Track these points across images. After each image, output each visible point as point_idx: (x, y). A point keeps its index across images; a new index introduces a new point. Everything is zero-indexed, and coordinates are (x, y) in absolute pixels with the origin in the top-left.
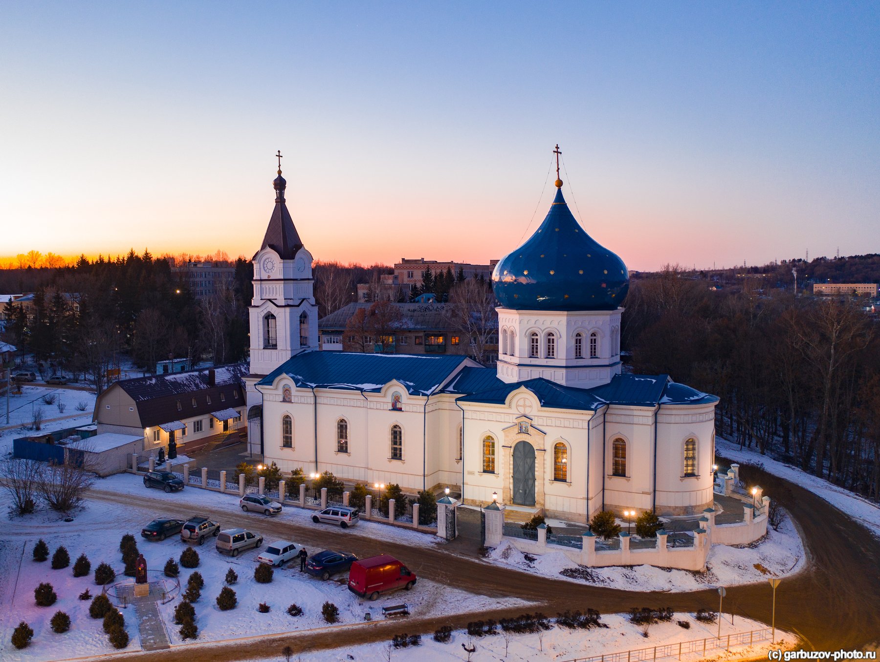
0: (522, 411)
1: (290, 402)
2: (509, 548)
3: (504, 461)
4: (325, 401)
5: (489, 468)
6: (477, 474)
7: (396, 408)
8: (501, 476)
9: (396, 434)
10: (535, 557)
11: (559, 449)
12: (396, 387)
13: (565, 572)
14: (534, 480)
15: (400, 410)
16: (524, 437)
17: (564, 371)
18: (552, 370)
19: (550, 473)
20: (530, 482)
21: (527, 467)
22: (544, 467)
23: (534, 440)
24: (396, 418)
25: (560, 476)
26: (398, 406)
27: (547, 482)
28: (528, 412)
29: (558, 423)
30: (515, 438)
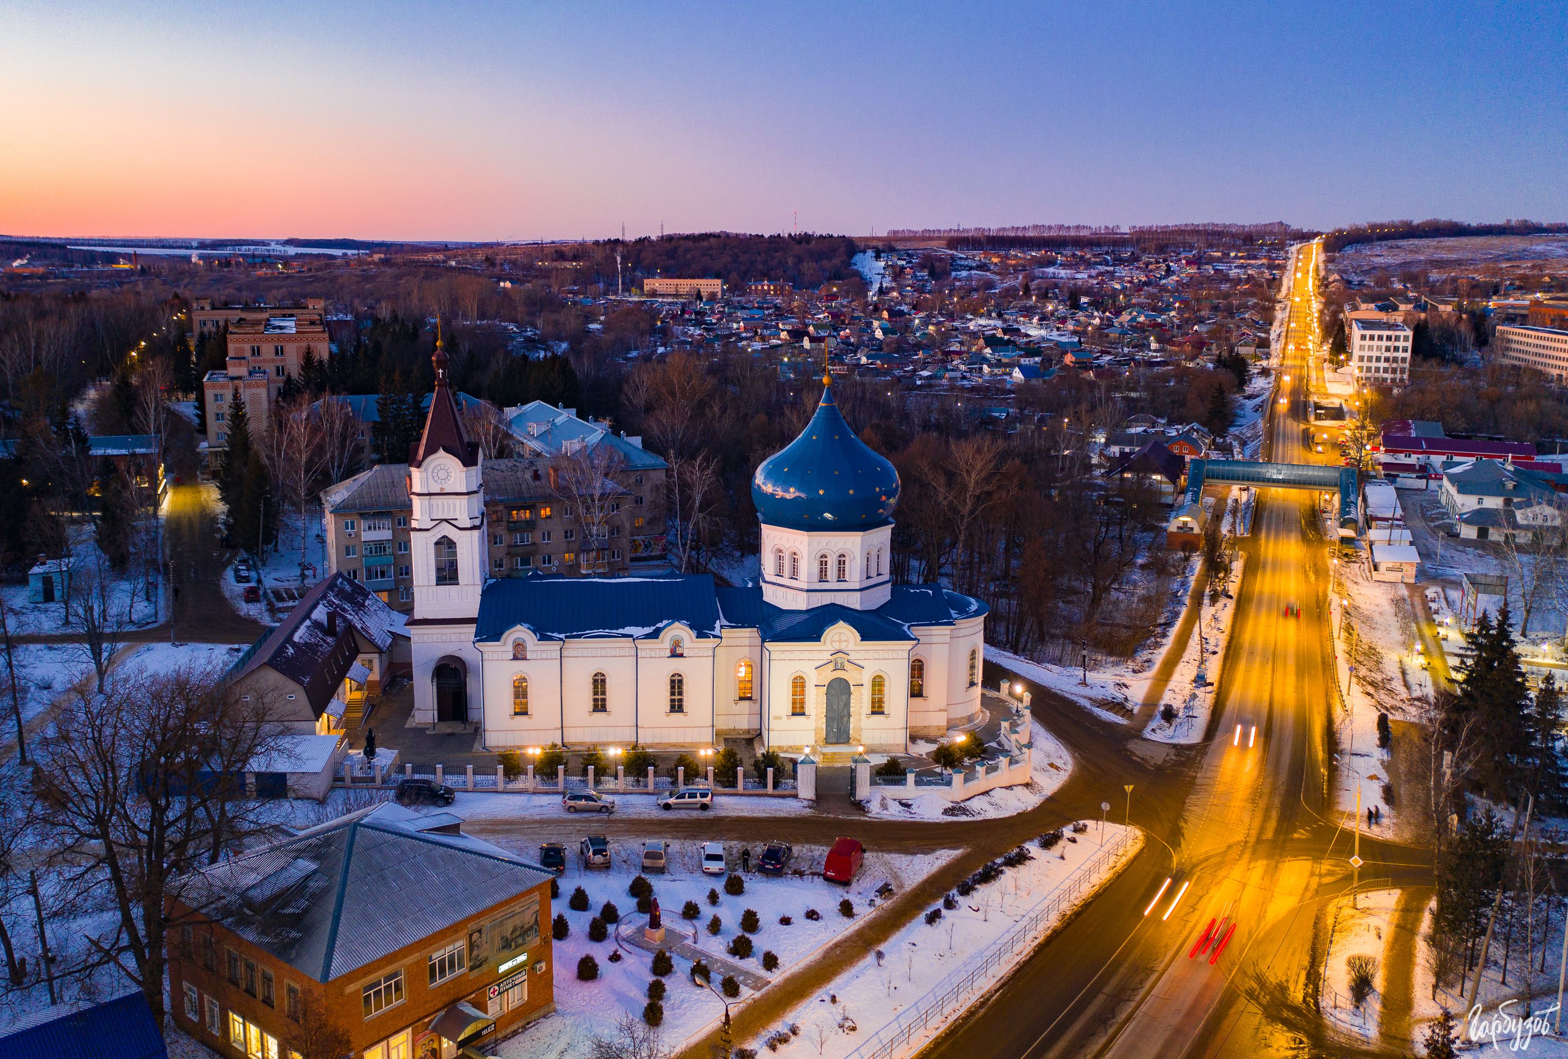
0: (837, 646)
1: (525, 659)
2: (884, 799)
3: (816, 702)
4: (575, 653)
5: (798, 710)
6: (784, 717)
7: (675, 654)
8: (813, 717)
9: (676, 685)
10: (910, 802)
11: (878, 683)
12: (679, 631)
13: (946, 812)
14: (849, 716)
15: (681, 655)
16: (839, 674)
17: (858, 594)
18: (846, 594)
19: (867, 707)
20: (845, 719)
21: (842, 704)
22: (861, 701)
23: (850, 676)
24: (676, 665)
25: (877, 709)
26: (679, 651)
27: (864, 716)
28: (843, 646)
29: (876, 656)
30: (829, 675)
